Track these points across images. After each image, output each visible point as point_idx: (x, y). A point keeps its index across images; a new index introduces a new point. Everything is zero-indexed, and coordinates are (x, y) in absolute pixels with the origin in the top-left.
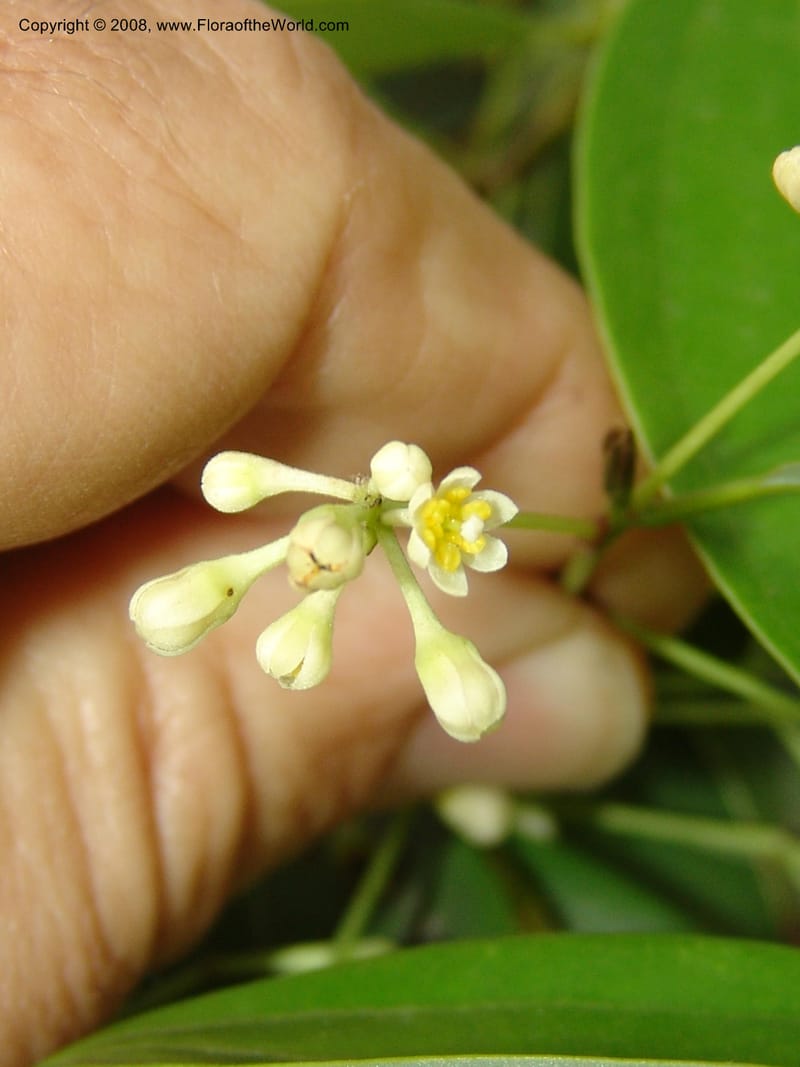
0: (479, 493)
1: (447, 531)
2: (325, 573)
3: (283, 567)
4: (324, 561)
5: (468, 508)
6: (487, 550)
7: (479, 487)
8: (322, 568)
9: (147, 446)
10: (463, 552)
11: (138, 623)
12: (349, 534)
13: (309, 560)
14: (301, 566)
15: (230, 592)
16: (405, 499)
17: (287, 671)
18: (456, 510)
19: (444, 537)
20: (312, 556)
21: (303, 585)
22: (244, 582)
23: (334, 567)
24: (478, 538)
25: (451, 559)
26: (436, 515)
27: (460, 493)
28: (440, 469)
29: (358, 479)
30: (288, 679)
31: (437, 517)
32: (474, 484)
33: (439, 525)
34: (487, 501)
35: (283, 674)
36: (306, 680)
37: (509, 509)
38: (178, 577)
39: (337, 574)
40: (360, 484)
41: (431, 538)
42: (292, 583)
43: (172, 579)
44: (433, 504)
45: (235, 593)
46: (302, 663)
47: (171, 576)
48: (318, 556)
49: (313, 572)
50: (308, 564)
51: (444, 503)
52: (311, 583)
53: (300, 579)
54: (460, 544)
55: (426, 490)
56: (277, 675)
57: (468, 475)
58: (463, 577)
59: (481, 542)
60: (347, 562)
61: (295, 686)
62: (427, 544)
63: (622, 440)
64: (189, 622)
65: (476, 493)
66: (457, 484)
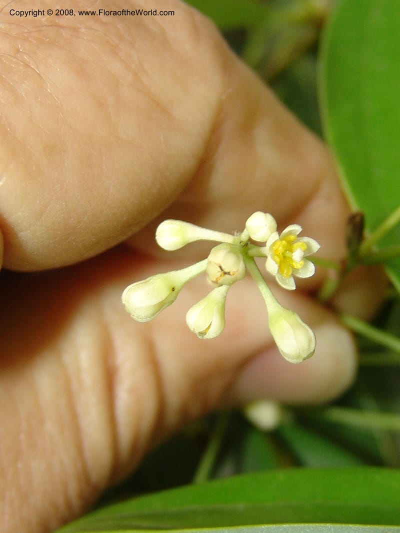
0: (301, 238)
1: (284, 257)
2: (227, 276)
3: (204, 274)
4: (226, 270)
5: (295, 245)
6: (305, 267)
7: (301, 235)
8: (225, 273)
9: (125, 219)
10: (293, 268)
11: (127, 305)
12: (238, 257)
13: (219, 269)
14: (215, 273)
15: (173, 289)
16: (264, 241)
17: (202, 329)
18: (290, 247)
19: (284, 261)
20: (221, 267)
21: (216, 282)
22: (180, 285)
23: (231, 273)
24: (301, 260)
25: (287, 272)
26: (280, 248)
27: (292, 237)
28: (281, 226)
29: (236, 233)
30: (203, 333)
31: (281, 249)
32: (298, 233)
33: (281, 254)
34: (305, 243)
35: (201, 331)
36: (211, 334)
37: (315, 246)
38: (146, 282)
39: (233, 277)
40: (237, 235)
41: (278, 260)
42: (210, 282)
43: (143, 283)
44: (279, 243)
45: (176, 290)
46: (210, 325)
47: (142, 282)
48: (223, 267)
49: (221, 276)
50: (219, 272)
51: (284, 242)
52: (220, 281)
53: (214, 279)
54: (291, 264)
55: (275, 236)
56: (197, 332)
57: (295, 228)
58: (292, 280)
59: (302, 262)
60: (238, 270)
61: (206, 337)
62: (276, 263)
63: (358, 219)
64: (154, 304)
65: (299, 238)
66: (290, 233)
